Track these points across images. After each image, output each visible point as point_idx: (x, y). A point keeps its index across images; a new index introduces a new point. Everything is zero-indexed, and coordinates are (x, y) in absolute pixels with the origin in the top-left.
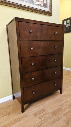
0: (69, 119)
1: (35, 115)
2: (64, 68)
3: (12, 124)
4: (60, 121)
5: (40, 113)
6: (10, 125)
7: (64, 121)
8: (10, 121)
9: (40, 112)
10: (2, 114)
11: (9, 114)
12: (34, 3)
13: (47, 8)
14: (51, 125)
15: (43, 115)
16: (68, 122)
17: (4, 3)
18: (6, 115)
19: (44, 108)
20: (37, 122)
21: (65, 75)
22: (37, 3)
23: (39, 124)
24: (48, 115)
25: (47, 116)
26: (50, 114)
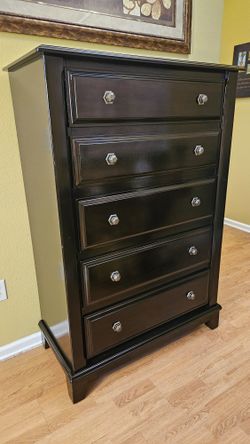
0: (222, 421)
1: (121, 402)
2: (228, 221)
3: (49, 432)
4: (195, 426)
5: (136, 397)
6: (44, 435)
7: (208, 427)
8: (42, 421)
9: (136, 391)
10: (18, 395)
11: (40, 395)
12: (126, 12)
13: (174, 26)
14: (166, 438)
15: (145, 403)
16: (217, 430)
17: (15, 26)
18: (32, 399)
19: (148, 380)
20: (125, 428)
21: (230, 249)
22: (136, 12)
23: (130, 434)
24: (159, 402)
25: (157, 405)
26: (166, 402)
